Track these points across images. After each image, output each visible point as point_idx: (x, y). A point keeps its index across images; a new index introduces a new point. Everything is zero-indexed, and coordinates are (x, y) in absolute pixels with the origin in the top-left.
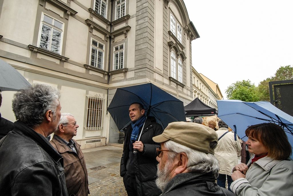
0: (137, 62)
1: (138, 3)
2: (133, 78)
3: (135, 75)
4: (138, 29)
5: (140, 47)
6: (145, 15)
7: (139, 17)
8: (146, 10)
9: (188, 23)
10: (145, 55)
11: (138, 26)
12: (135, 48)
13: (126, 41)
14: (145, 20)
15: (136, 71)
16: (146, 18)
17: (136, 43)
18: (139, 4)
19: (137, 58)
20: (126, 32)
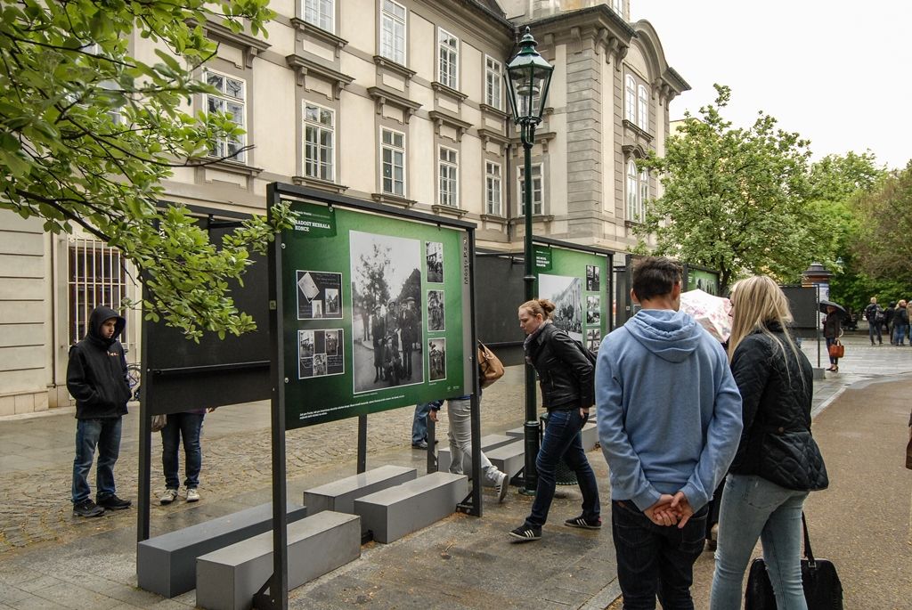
0: (574, 204)
1: (570, 85)
2: (566, 234)
3: (569, 229)
4: (573, 139)
5: (578, 178)
6: (587, 114)
7: (574, 116)
8: (589, 105)
9: (662, 70)
10: (591, 193)
11: (572, 135)
12: (568, 178)
13: (546, 159)
14: (587, 125)
15: (571, 222)
16: (590, 122)
17: (569, 168)
18: (573, 88)
19: (573, 198)
20: (546, 142)
